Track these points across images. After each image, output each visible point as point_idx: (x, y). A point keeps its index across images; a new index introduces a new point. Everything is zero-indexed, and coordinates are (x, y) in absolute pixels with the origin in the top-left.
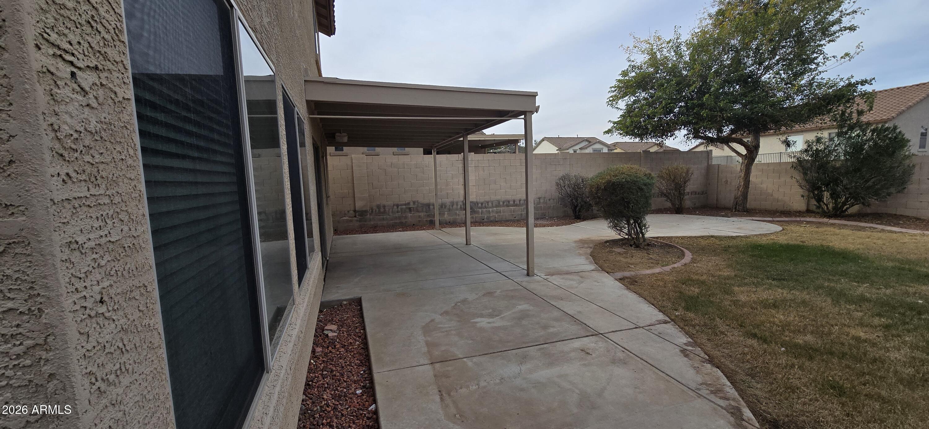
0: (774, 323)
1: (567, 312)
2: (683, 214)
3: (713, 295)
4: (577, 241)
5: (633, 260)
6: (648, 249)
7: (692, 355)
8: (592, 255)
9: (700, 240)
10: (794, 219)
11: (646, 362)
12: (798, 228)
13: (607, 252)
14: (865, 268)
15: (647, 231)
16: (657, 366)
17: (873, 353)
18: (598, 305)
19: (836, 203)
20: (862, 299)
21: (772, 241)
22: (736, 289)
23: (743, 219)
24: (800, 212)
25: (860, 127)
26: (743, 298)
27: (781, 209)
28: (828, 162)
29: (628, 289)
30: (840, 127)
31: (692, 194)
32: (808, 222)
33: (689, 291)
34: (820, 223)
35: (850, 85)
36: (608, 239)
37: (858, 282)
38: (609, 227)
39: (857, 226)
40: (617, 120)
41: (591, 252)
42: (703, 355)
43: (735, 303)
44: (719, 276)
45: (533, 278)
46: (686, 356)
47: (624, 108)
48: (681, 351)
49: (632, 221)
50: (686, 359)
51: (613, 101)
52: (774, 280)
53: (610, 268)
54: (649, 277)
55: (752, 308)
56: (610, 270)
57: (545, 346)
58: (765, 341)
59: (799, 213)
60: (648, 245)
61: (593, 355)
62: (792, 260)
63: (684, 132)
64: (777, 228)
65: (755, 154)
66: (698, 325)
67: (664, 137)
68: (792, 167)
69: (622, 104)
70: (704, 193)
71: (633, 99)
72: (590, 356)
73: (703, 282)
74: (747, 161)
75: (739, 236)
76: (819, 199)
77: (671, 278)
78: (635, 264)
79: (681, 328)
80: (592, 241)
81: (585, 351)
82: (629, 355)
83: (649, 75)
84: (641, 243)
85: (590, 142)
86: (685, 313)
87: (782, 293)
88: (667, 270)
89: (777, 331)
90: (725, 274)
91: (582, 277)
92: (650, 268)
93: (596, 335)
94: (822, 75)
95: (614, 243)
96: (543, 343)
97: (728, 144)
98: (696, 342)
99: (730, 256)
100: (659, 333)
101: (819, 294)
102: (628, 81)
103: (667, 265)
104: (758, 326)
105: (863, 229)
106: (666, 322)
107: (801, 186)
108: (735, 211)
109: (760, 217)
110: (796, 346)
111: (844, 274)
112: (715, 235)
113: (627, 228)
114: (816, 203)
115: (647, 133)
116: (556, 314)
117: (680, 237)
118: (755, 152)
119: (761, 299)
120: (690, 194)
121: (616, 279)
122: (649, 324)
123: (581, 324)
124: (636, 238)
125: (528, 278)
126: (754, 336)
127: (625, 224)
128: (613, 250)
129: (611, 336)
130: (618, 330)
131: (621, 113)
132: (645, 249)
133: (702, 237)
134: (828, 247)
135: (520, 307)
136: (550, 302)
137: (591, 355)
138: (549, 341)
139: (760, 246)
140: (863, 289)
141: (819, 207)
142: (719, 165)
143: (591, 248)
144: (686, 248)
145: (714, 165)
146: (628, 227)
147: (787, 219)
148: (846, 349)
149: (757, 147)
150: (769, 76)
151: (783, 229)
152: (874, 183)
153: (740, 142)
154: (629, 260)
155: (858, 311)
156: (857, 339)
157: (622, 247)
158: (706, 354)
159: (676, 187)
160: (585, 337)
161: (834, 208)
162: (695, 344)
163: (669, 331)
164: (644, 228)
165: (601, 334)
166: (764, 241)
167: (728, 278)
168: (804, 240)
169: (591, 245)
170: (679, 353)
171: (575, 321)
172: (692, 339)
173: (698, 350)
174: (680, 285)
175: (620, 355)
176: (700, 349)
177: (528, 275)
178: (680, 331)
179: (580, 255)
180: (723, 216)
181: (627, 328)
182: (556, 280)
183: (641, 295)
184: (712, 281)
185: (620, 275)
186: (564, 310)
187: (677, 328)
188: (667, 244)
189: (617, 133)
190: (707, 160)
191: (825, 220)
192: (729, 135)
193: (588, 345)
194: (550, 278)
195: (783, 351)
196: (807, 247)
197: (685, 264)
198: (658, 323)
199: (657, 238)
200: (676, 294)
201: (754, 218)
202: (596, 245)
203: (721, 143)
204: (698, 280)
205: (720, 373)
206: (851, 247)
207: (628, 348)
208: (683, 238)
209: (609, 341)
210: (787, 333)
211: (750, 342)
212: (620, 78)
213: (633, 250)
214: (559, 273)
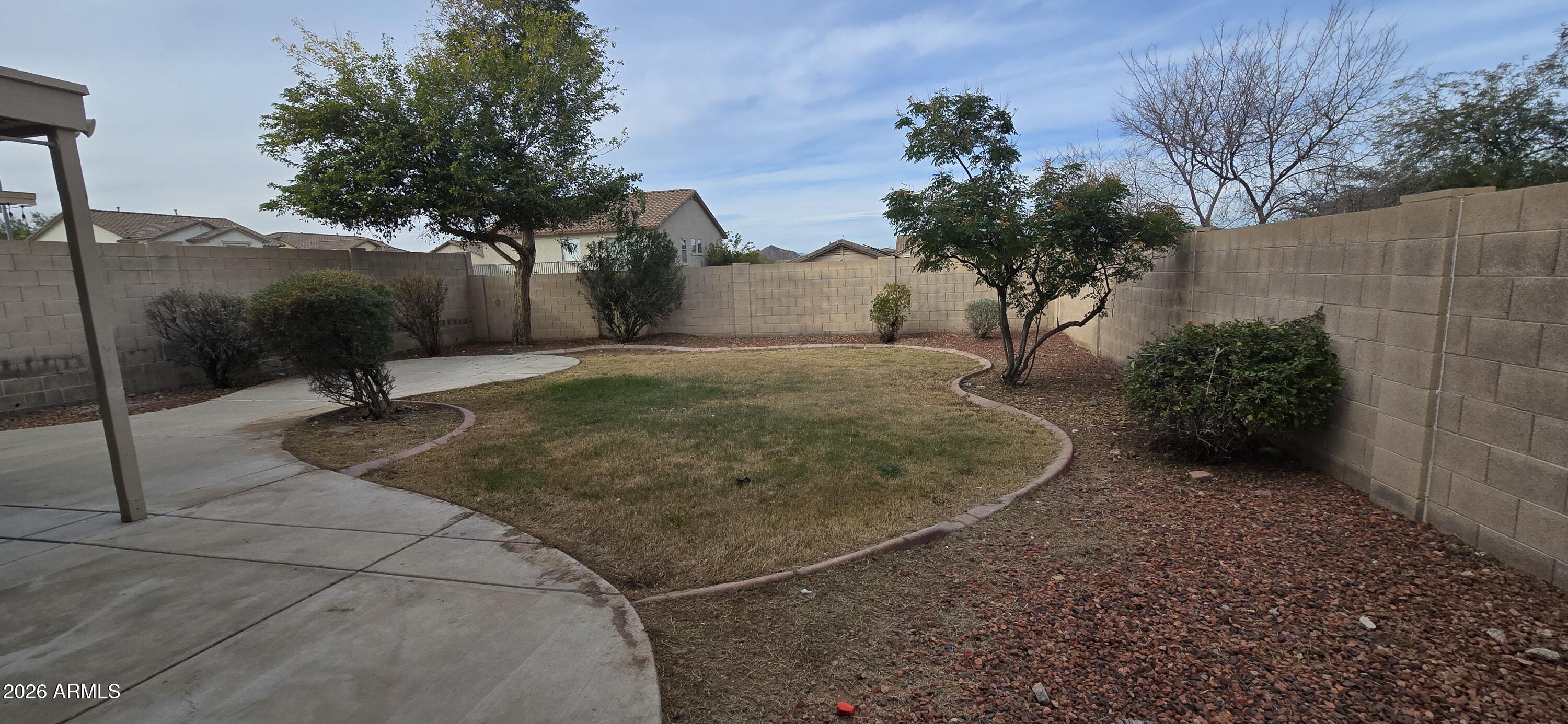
0: (601, 474)
1: (268, 559)
2: (441, 356)
3: (521, 460)
4: (242, 429)
5: (378, 440)
6: (400, 418)
7: (518, 546)
8: (285, 446)
9: (479, 390)
10: (588, 348)
11: (456, 581)
12: (595, 358)
13: (320, 437)
14: (667, 392)
15: (391, 388)
16: (474, 580)
17: (693, 475)
18: (335, 527)
19: (627, 325)
20: (673, 425)
21: (571, 379)
22: (547, 445)
23: (531, 354)
24: (593, 339)
25: (637, 231)
26: (559, 455)
27: (571, 337)
28: (613, 273)
29: (385, 485)
30: (619, 231)
31: (449, 324)
32: (605, 351)
33: (485, 464)
34: (615, 350)
35: (621, 177)
36: (313, 413)
37: (665, 408)
38: (313, 390)
39: (649, 349)
40: (289, 184)
41: (283, 444)
42: (532, 539)
43: (552, 463)
44: (522, 435)
45: (142, 524)
46: (511, 549)
47: (302, 162)
48: (502, 546)
49: (359, 375)
50: (512, 554)
51: (274, 144)
52: (587, 424)
53: (337, 462)
54: (416, 460)
55: (573, 464)
56: (339, 465)
57: (240, 636)
58: (598, 497)
59: (592, 341)
60: (397, 411)
61: (359, 608)
62: (600, 397)
63: (424, 219)
64: (573, 361)
65: (531, 261)
66: (515, 506)
67: (391, 225)
68: (578, 279)
69: (298, 154)
70: (468, 320)
71: (318, 148)
72: (350, 613)
73: (503, 448)
74: (521, 271)
75: (531, 378)
76: (611, 321)
77: (453, 453)
78: (385, 446)
79: (492, 516)
80: (278, 424)
81: (337, 610)
82: (423, 583)
83: (346, 109)
84: (384, 410)
85: (214, 228)
86: (490, 497)
87: (600, 437)
88: (443, 443)
89: (607, 482)
90: (529, 430)
91: (279, 490)
92: (414, 445)
93: (350, 576)
94: (593, 161)
95: (329, 418)
96: (232, 633)
97: (493, 244)
98: (517, 527)
99: (528, 405)
100: (462, 534)
101: (635, 430)
102: (304, 113)
103: (440, 436)
104: (586, 483)
105: (654, 352)
106: (466, 516)
107: (590, 304)
108: (517, 345)
109: (550, 349)
110: (630, 490)
111: (652, 403)
112: (500, 380)
113: (352, 388)
114: (608, 326)
115: (356, 217)
116: (241, 572)
117: (448, 391)
118: (530, 258)
119: (580, 451)
120: (446, 323)
121: (357, 477)
122: (441, 527)
123: (310, 571)
124: (373, 403)
125: (129, 528)
126: (585, 495)
127: (347, 380)
128: (331, 430)
129: (380, 567)
130: (390, 553)
131: (298, 171)
132: (393, 419)
133: (481, 386)
134: (630, 376)
135: (131, 592)
136: (218, 555)
137: (353, 610)
138: (246, 625)
139: (561, 386)
140: (671, 415)
141: (612, 331)
142: (483, 276)
143: (281, 435)
144: (463, 406)
145: (476, 276)
146: (354, 385)
147: (580, 349)
148: (672, 478)
149: (532, 251)
150: (534, 150)
151: (581, 362)
152: (656, 297)
153: (510, 242)
154: (369, 441)
155: (672, 438)
156: (678, 466)
157: (347, 422)
158: (536, 537)
159: (423, 312)
160: (327, 587)
161: (627, 330)
162: (519, 530)
163: (476, 526)
164: (384, 383)
165: (360, 570)
166: (563, 379)
167: (534, 434)
168: (605, 371)
169: (278, 431)
170: (500, 549)
171: (296, 569)
172: (512, 525)
173: (525, 536)
174: (470, 460)
175: (409, 588)
176: (526, 534)
177: (126, 518)
178: (492, 521)
179: (260, 452)
180: (502, 353)
181: (405, 545)
182: (218, 510)
183: (412, 490)
184: (515, 443)
185: (361, 468)
186: (262, 559)
187: (486, 519)
188: (429, 405)
189: (292, 211)
190: (464, 268)
191: (620, 346)
192: (493, 229)
193: (341, 597)
194: (196, 511)
195: (619, 501)
196: (609, 379)
197: (469, 429)
198: (454, 520)
199: (410, 398)
200: (469, 474)
201: (544, 352)
202: (290, 429)
203: (485, 241)
204: (495, 446)
205: (560, 553)
206: (650, 373)
207: (418, 574)
208: (452, 392)
209: (379, 575)
210: (617, 481)
211: (581, 505)
212: (284, 101)
213: (371, 425)
214: (217, 496)
